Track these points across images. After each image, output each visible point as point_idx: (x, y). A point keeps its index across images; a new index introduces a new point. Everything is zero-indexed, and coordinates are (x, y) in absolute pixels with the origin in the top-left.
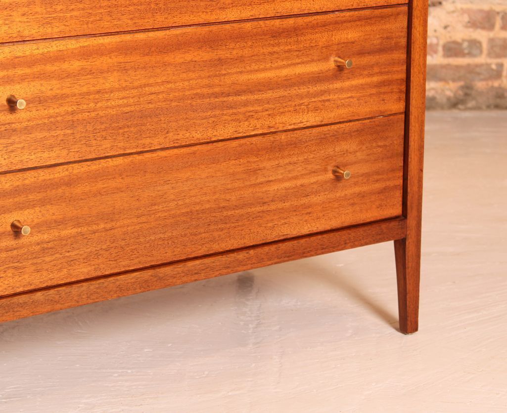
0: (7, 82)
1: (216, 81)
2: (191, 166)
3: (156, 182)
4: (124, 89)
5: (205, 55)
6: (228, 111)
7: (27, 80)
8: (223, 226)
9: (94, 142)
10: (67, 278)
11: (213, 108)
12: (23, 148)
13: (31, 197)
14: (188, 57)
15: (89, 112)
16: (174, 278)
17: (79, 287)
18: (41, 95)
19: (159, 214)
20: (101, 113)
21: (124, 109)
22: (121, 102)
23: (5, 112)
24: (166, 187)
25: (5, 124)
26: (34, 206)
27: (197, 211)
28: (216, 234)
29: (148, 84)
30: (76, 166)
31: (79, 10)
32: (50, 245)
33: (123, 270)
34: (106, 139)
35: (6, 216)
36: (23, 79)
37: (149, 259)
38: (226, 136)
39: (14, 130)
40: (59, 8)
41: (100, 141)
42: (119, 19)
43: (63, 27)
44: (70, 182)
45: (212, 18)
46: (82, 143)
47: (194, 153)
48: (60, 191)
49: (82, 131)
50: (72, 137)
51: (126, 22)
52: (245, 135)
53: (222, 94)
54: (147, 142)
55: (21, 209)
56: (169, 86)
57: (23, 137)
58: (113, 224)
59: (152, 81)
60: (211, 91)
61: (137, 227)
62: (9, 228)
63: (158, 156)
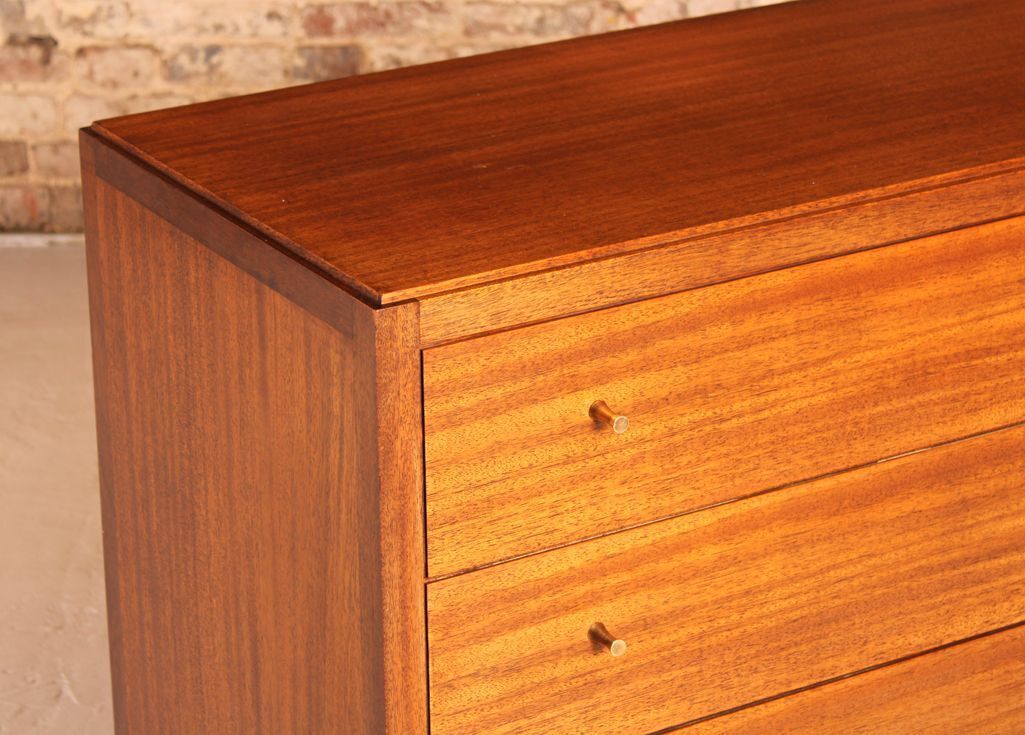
0: (591, 601)
1: (956, 539)
2: (905, 694)
4: (793, 580)
5: (939, 498)
6: (975, 589)
7: (624, 593)
9: (735, 681)
11: (948, 587)
12: (614, 709)
14: (908, 506)
15: (729, 630)
18: (648, 614)
20: (750, 629)
21: (791, 615)
22: (785, 604)
23: (585, 653)
25: (585, 674)
29: (834, 566)
31: (719, 457)
34: (755, 673)
36: (617, 592)
38: (969, 633)
39: (600, 682)
40: (684, 460)
41: (747, 676)
42: (789, 462)
43: (692, 492)
45: (954, 430)
46: (716, 684)
47: (911, 672)
49: (716, 663)
50: (698, 678)
51: (801, 465)
52: (1003, 625)
53: (966, 561)
54: (829, 666)
56: (871, 562)
57: (614, 692)
59: (841, 558)
60: (946, 558)
63: (846, 687)
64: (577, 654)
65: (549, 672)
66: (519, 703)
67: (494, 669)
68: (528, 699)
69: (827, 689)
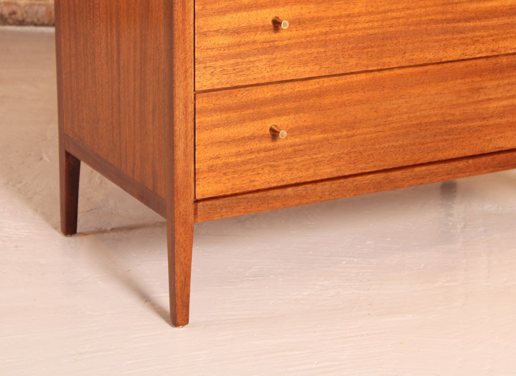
0: (273, 5)
1: (449, 8)
2: (423, 83)
3: (392, 96)
4: (371, 13)
6: (458, 36)
7: (290, 4)
8: (447, 137)
9: (342, 60)
10: (313, 176)
11: (445, 32)
12: (283, 63)
13: (287, 105)
15: (339, 33)
16: (403, 181)
17: (323, 185)
18: (301, 17)
19: (393, 125)
20: (350, 34)
21: (369, 32)
22: (367, 25)
23: (270, 31)
24: (401, 101)
25: (270, 42)
26: (289, 114)
27: (425, 123)
28: (441, 144)
29: (391, 10)
30: (326, 80)
32: (301, 147)
33: (360, 172)
34: (352, 58)
35: (267, 121)
37: (382, 163)
38: (455, 58)
39: (277, 47)
41: (347, 58)
44: (320, 94)
46: (332, 60)
47: (426, 72)
48: (312, 101)
49: (333, 49)
50: (324, 55)
52: (471, 57)
53: (454, 20)
54: (388, 61)
55: (279, 115)
56: (409, 12)
57: (284, 54)
58: (354, 131)
59: (394, 7)
60: (444, 17)
61: (374, 135)
62: (268, 132)
63: (395, 73)
64: (266, 30)
65: (251, 37)
66: (238, 50)
67: (226, 30)
68: (242, 49)
69: (387, 73)
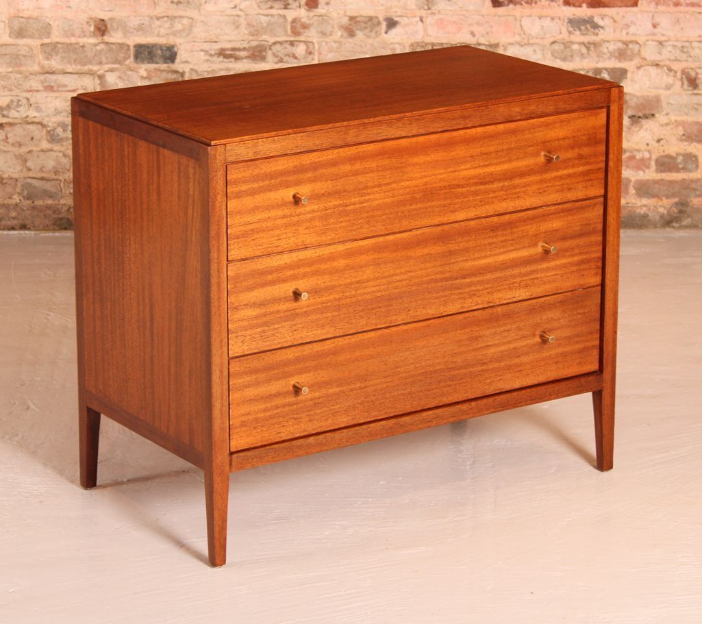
0: (294, 279)
1: (447, 268)
2: (427, 336)
3: (399, 350)
4: (377, 279)
5: (439, 249)
6: (456, 291)
7: (307, 276)
8: (451, 383)
9: (354, 321)
10: (331, 426)
11: (444, 289)
12: (303, 327)
13: (308, 364)
14: (426, 251)
15: (351, 298)
16: (412, 425)
17: (340, 433)
18: (317, 287)
19: (402, 375)
20: (360, 298)
21: (377, 294)
22: (374, 289)
23: (291, 301)
24: (407, 353)
25: (291, 310)
26: (309, 371)
27: (431, 371)
28: (445, 390)
29: (395, 274)
30: (340, 339)
31: (345, 221)
32: (320, 400)
33: (373, 419)
34: (363, 318)
35: (290, 379)
36: (305, 276)
37: (393, 410)
38: (454, 312)
39: (297, 314)
40: (331, 221)
41: (359, 319)
42: (374, 226)
43: (335, 235)
44: (335, 352)
45: (445, 219)
46: (345, 321)
47: (429, 326)
48: (328, 359)
49: (346, 312)
50: (338, 318)
51: (380, 228)
52: (469, 310)
53: (452, 278)
54: (394, 319)
55: (300, 373)
56: (411, 274)
57: (303, 320)
58: (367, 383)
59: (398, 271)
60: (443, 276)
61: (385, 386)
62: (291, 388)
63: (401, 329)
64: (288, 301)
65: (275, 307)
66: (264, 319)
67: (254, 303)
68: (268, 318)
69: (394, 329)
